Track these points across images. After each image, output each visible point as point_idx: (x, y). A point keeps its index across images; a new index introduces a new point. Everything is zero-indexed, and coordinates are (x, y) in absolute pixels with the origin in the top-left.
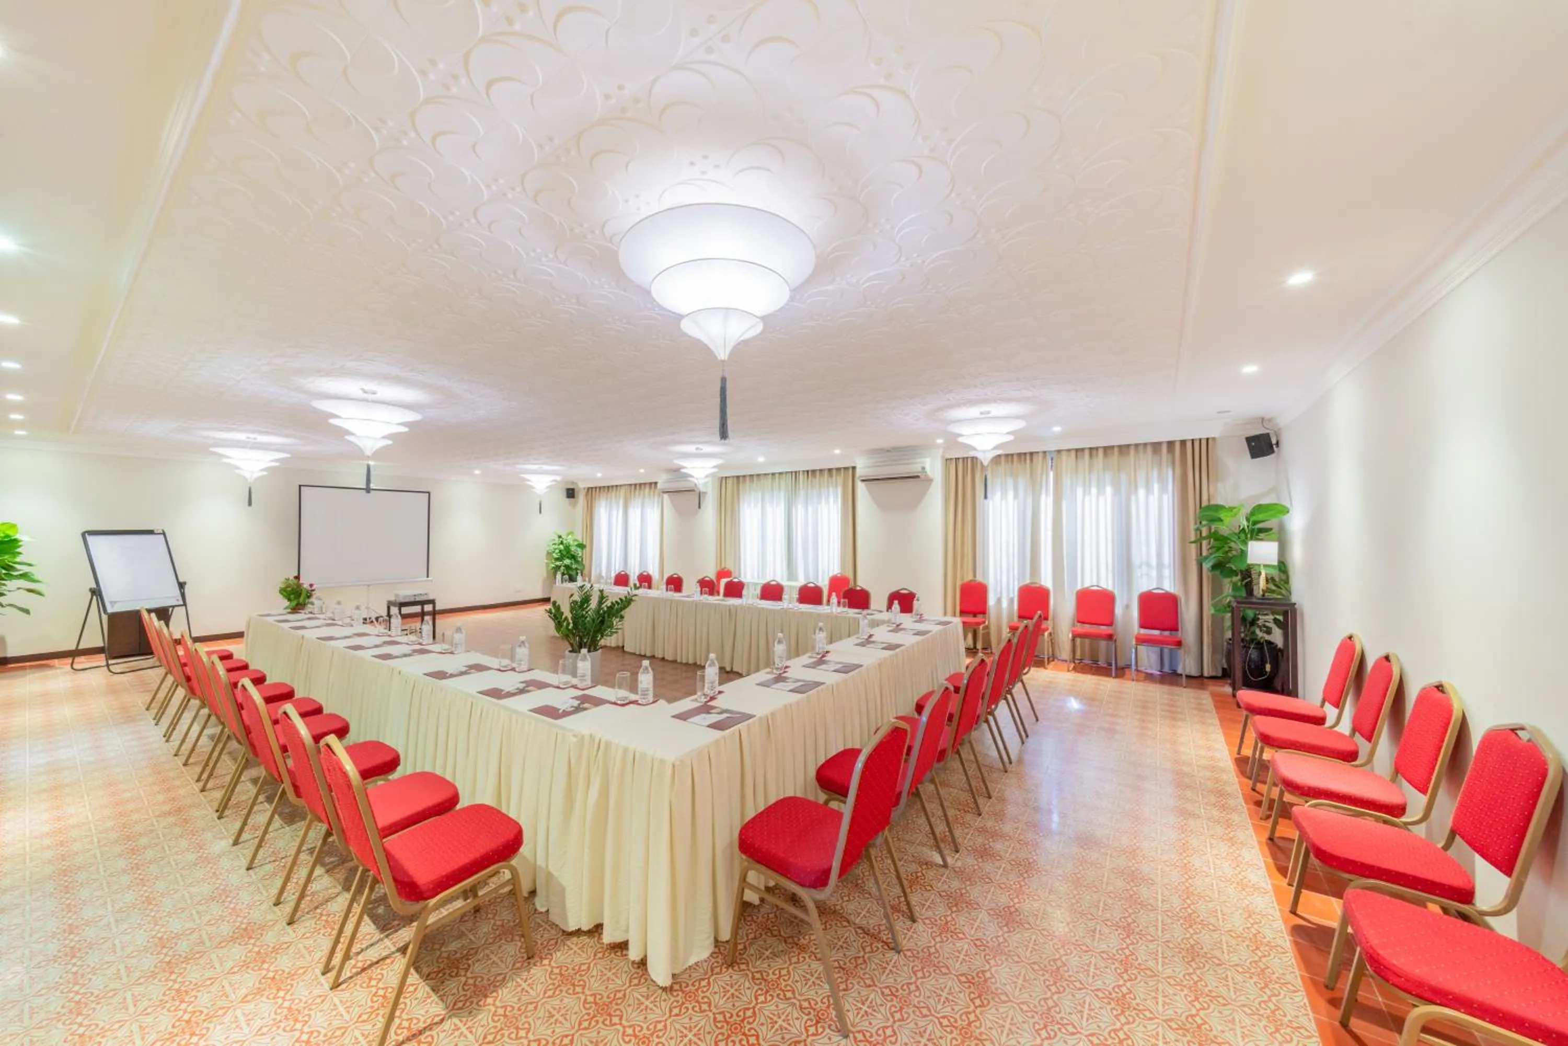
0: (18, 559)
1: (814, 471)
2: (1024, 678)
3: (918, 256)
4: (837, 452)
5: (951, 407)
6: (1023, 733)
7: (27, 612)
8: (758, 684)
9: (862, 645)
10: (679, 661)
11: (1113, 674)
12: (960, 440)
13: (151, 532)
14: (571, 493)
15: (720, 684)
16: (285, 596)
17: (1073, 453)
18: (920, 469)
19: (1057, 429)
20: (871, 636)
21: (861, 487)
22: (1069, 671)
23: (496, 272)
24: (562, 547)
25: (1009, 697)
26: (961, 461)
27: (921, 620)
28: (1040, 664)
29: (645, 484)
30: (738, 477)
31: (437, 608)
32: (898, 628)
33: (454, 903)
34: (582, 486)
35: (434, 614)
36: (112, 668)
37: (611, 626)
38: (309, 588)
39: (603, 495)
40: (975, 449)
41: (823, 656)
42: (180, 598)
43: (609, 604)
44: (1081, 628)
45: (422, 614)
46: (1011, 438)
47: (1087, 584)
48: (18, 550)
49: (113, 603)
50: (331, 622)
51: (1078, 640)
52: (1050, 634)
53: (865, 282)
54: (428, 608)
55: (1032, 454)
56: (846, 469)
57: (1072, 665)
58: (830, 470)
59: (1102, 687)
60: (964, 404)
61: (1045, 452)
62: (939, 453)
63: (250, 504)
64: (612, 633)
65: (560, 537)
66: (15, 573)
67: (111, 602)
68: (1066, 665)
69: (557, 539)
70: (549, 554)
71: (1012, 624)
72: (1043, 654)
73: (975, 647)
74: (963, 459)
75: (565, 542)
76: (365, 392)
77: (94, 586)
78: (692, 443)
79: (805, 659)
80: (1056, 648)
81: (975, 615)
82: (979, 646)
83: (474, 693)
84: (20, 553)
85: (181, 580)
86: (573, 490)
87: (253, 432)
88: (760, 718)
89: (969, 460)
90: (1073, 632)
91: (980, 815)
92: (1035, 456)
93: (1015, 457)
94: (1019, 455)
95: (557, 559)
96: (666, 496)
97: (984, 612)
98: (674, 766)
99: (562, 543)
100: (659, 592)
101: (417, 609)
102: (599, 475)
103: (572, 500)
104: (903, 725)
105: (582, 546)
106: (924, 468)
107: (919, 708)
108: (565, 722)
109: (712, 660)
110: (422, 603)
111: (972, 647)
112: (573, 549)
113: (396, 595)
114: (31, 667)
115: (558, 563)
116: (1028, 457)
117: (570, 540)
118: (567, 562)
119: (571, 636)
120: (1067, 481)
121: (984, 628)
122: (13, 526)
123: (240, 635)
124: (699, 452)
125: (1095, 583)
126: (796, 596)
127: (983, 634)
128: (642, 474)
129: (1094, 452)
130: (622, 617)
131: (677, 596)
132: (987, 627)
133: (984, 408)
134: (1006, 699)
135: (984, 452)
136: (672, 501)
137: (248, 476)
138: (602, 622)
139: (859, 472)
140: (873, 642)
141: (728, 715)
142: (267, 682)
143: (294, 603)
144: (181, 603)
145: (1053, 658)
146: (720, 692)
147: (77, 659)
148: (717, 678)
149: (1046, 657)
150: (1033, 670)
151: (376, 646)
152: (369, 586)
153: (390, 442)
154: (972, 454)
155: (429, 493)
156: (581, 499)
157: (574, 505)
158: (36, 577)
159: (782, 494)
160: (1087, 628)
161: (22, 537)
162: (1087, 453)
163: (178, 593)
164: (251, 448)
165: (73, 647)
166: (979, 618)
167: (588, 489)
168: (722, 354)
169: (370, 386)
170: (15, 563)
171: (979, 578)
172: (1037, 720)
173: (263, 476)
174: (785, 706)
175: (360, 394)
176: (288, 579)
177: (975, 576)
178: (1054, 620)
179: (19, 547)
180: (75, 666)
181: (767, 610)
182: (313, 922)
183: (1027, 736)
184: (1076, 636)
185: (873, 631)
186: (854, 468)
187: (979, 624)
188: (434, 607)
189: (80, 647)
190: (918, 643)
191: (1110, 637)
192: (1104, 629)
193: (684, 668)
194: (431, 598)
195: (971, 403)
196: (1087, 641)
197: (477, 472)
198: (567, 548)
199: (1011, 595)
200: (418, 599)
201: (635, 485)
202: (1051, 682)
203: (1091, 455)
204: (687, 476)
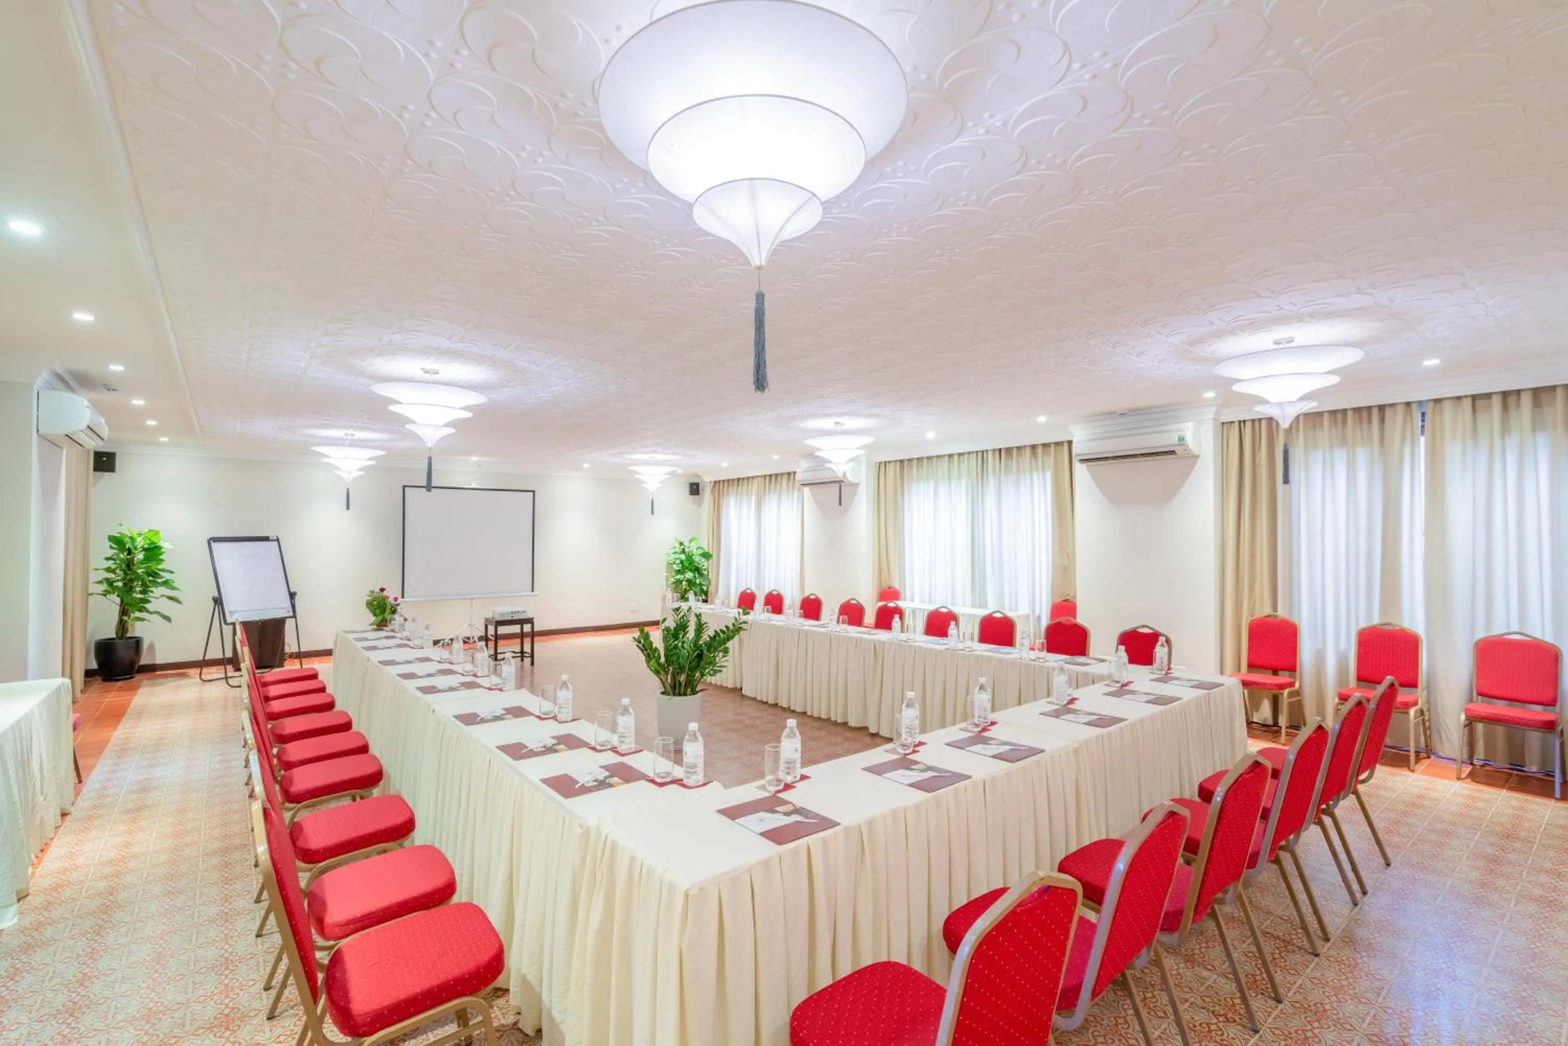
0: (160, 567)
1: (1008, 450)
2: (1361, 788)
3: (1105, 54)
4: (1042, 419)
5: (1219, 334)
6: (1355, 887)
7: (168, 619)
8: (947, 744)
9: (1056, 714)
10: (809, 713)
11: (1558, 794)
12: (1237, 388)
13: (266, 539)
14: (695, 489)
15: (806, 762)
16: (371, 610)
17: (1467, 403)
18: (1176, 441)
19: (1431, 362)
20: (1072, 701)
21: (1081, 470)
22: (1459, 779)
23: (493, 190)
24: (683, 557)
25: (1327, 820)
26: (1248, 425)
27: (1167, 677)
28: (1400, 760)
29: (782, 474)
30: (902, 461)
31: (536, 629)
32: (1123, 689)
33: (447, 1028)
34: (707, 479)
35: (533, 635)
36: (230, 681)
37: (712, 663)
38: (393, 602)
39: (732, 490)
40: (1265, 402)
41: (985, 730)
42: (291, 609)
43: (712, 634)
44: (1483, 707)
45: (522, 636)
46: (1335, 379)
47: (1498, 629)
48: (161, 557)
49: (232, 613)
50: (406, 642)
51: (1480, 727)
52: (1422, 712)
53: (1018, 123)
54: (527, 628)
55: (1382, 408)
56: (1058, 444)
57: (1467, 769)
58: (1034, 447)
59: (1530, 816)
60: (1242, 329)
61: (1408, 404)
62: (1209, 414)
63: (348, 508)
64: (715, 672)
65: (681, 544)
66: (159, 581)
67: (230, 612)
68: (1454, 766)
69: (678, 545)
70: (670, 565)
71: (1344, 691)
72: (1407, 742)
73: (1276, 724)
74: (1253, 421)
75: (687, 550)
76: (426, 372)
77: (216, 595)
78: (828, 415)
79: (955, 733)
80: (1435, 736)
81: (1275, 672)
82: (1283, 721)
83: (492, 747)
84: (163, 560)
85: (292, 590)
86: (697, 485)
87: (348, 427)
88: (847, 830)
89: (1264, 423)
90: (1467, 711)
91: (1256, 1031)
92: (1388, 412)
93: (1350, 413)
94: (1358, 410)
95: (678, 572)
96: (806, 490)
97: (1292, 669)
98: (687, 896)
99: (683, 551)
100: (791, 617)
101: (516, 629)
102: (725, 465)
103: (698, 496)
104: (1185, 812)
105: (707, 556)
106: (1181, 439)
107: (1206, 793)
108: (577, 803)
109: (791, 728)
110: (521, 622)
111: (1270, 722)
112: (697, 559)
113: (494, 612)
114: (173, 675)
115: (678, 577)
116: (1375, 414)
117: (692, 548)
118: (689, 575)
119: (662, 672)
120: (1454, 452)
121: (1291, 695)
122: (157, 533)
123: (328, 653)
124: (839, 428)
125: (1515, 627)
126: (975, 629)
127: (1290, 704)
128: (775, 462)
129: (1512, 400)
130: (726, 651)
131: (809, 624)
132: (1298, 693)
133: (1282, 333)
134: (1320, 823)
135: (1281, 405)
136: (814, 496)
137: (345, 475)
138: (700, 656)
139: (1076, 449)
140: (1074, 711)
141: (936, 774)
142: (335, 709)
143: (380, 618)
144: (291, 614)
145: (1427, 752)
146: (803, 777)
147: (205, 670)
148: (798, 756)
149: (1412, 750)
150: (1381, 772)
151: (429, 675)
152: (472, 599)
153: (452, 431)
154: (1262, 411)
155: (534, 492)
156: (707, 494)
157: (699, 504)
158: (175, 585)
159: (964, 481)
160: (1500, 708)
161: (165, 545)
162: (1496, 403)
163: (287, 604)
164: (350, 445)
165: (200, 658)
166: (1283, 678)
167: (715, 482)
168: (758, 257)
169: (430, 364)
170: (159, 570)
171: (1282, 613)
172: (1388, 865)
173: (361, 476)
174: (894, 813)
175: (420, 374)
176: (372, 592)
177: (1275, 608)
178: (1428, 687)
179: (162, 553)
180: (203, 677)
181: (926, 649)
182: (294, 1020)
183: (1365, 893)
184: (1472, 720)
185: (1075, 693)
186: (1070, 443)
187: (1282, 687)
188: (533, 627)
189: (207, 658)
190: (1152, 717)
191: (1550, 726)
192: (1536, 712)
193: (815, 724)
194: (529, 616)
195: (1255, 326)
196: (1500, 730)
197: (586, 465)
198: (690, 557)
199: (1343, 646)
200: (516, 617)
201: (771, 476)
202: (1421, 797)
203: (1505, 406)
204: (823, 461)
